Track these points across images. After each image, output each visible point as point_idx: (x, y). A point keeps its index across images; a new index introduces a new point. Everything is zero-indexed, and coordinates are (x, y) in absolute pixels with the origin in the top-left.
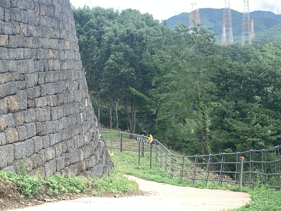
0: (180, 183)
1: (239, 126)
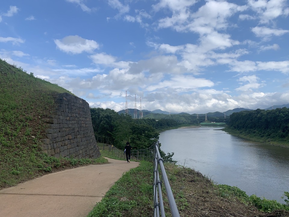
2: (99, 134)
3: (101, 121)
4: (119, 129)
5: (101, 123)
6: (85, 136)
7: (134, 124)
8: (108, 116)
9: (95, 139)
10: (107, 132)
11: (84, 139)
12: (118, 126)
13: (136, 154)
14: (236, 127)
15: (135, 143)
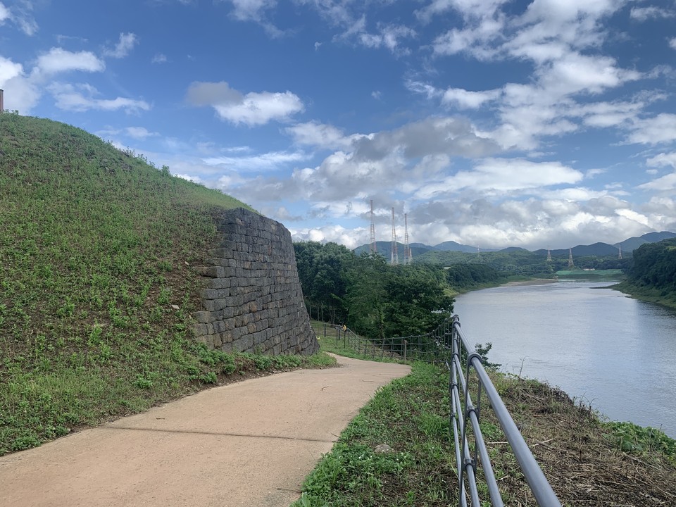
0: (364, 358)
1: (403, 319)
2: (313, 299)
3: (317, 270)
4: (358, 288)
5: (318, 276)
6: (285, 304)
7: (392, 276)
8: (332, 259)
9: (306, 311)
10: (331, 296)
11: (283, 312)
12: (355, 282)
13: (399, 347)
14: (650, 281)
15: (397, 322)
